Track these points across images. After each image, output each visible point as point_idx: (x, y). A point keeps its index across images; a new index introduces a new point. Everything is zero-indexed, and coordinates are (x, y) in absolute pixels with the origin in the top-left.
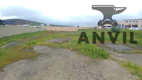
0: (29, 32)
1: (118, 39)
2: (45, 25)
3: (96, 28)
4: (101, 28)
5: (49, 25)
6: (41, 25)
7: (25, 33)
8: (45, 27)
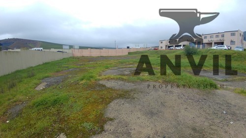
0: (50, 61)
1: (205, 64)
2: (71, 47)
3: (156, 48)
4: (165, 49)
5: (78, 47)
6: (64, 47)
7: (46, 63)
8: (70, 51)
